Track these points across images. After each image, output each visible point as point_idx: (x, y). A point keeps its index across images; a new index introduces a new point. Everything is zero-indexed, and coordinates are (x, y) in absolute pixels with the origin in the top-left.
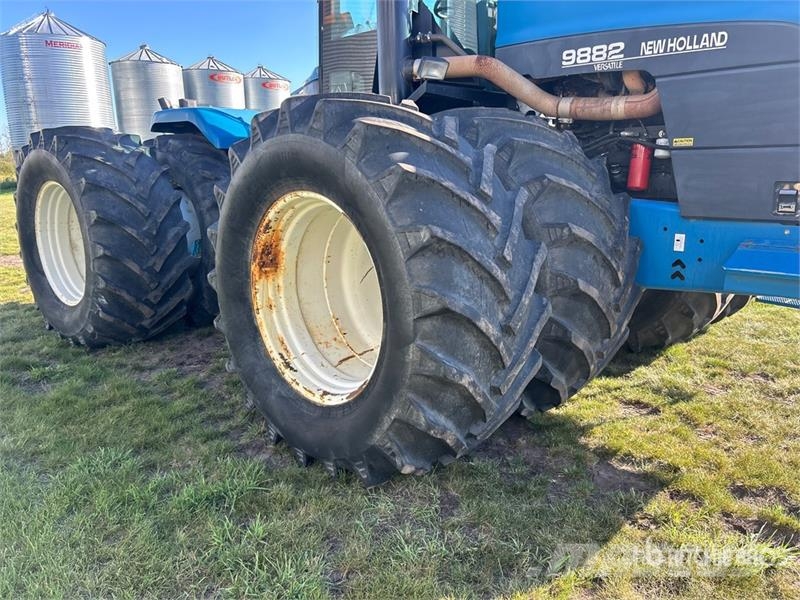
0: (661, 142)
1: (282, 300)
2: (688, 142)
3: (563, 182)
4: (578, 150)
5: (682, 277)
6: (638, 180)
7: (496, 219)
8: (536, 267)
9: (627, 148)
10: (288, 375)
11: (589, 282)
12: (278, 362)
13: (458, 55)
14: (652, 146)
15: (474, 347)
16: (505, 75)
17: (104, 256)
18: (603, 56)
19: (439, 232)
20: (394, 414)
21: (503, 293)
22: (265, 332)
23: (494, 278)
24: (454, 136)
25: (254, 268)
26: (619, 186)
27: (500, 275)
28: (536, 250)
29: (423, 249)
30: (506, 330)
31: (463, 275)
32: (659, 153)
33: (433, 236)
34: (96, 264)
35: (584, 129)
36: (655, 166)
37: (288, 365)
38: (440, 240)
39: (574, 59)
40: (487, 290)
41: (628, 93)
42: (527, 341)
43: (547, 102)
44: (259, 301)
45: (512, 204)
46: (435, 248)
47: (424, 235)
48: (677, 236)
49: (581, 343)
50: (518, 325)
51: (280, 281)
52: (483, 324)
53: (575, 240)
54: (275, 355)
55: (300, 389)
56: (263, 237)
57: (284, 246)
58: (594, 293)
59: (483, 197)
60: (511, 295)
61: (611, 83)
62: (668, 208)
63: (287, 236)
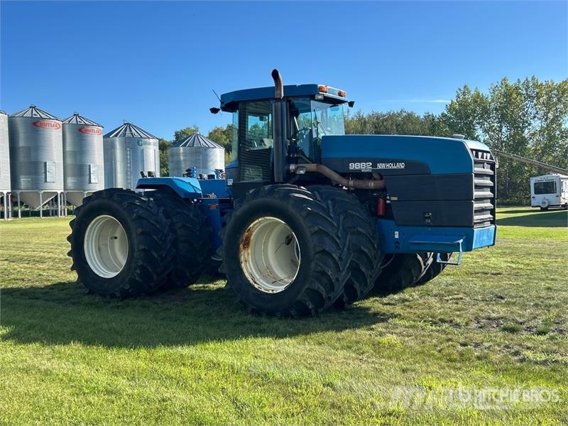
0: (388, 198)
1: (250, 259)
2: (395, 199)
3: (354, 213)
4: (358, 201)
5: (399, 248)
6: (381, 213)
7: (335, 224)
8: (348, 239)
9: (376, 199)
10: (256, 286)
11: (365, 247)
12: (252, 282)
13: (308, 163)
14: (385, 200)
15: (331, 263)
16: (327, 171)
17: (144, 250)
18: (365, 167)
19: (321, 227)
20: (306, 287)
21: (339, 246)
22: (245, 271)
23: (336, 242)
24: (320, 199)
25: (241, 246)
26: (374, 214)
27: (338, 241)
28: (347, 234)
29: (316, 233)
30: (340, 258)
31: (327, 240)
32: (388, 202)
33: (319, 228)
34: (138, 253)
35: (359, 192)
36: (387, 207)
37: (255, 283)
38: (321, 230)
39: (353, 166)
40: (334, 245)
41: (375, 179)
42: (346, 264)
43: (344, 181)
44: (242, 259)
45: (339, 220)
46: (320, 232)
47: (316, 228)
48: (396, 232)
49: (363, 269)
50: (344, 257)
51: (250, 251)
52: (334, 255)
53: (359, 233)
54: (250, 279)
55: (262, 290)
56: (246, 234)
57: (252, 237)
58: (366, 251)
59: (331, 218)
60: (341, 247)
61: (369, 176)
62: (391, 222)
63: (254, 234)
